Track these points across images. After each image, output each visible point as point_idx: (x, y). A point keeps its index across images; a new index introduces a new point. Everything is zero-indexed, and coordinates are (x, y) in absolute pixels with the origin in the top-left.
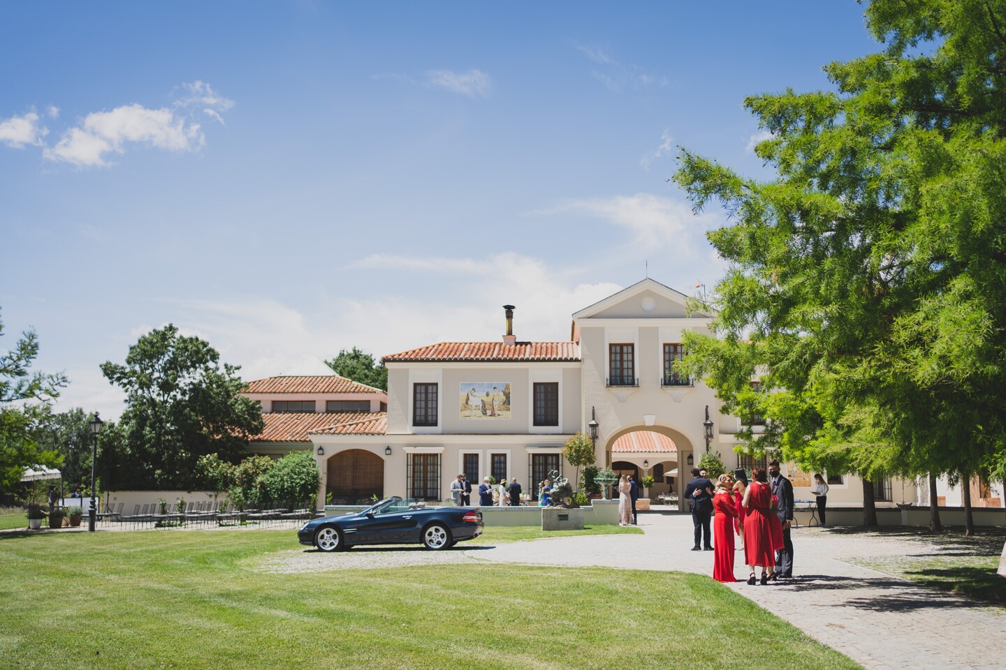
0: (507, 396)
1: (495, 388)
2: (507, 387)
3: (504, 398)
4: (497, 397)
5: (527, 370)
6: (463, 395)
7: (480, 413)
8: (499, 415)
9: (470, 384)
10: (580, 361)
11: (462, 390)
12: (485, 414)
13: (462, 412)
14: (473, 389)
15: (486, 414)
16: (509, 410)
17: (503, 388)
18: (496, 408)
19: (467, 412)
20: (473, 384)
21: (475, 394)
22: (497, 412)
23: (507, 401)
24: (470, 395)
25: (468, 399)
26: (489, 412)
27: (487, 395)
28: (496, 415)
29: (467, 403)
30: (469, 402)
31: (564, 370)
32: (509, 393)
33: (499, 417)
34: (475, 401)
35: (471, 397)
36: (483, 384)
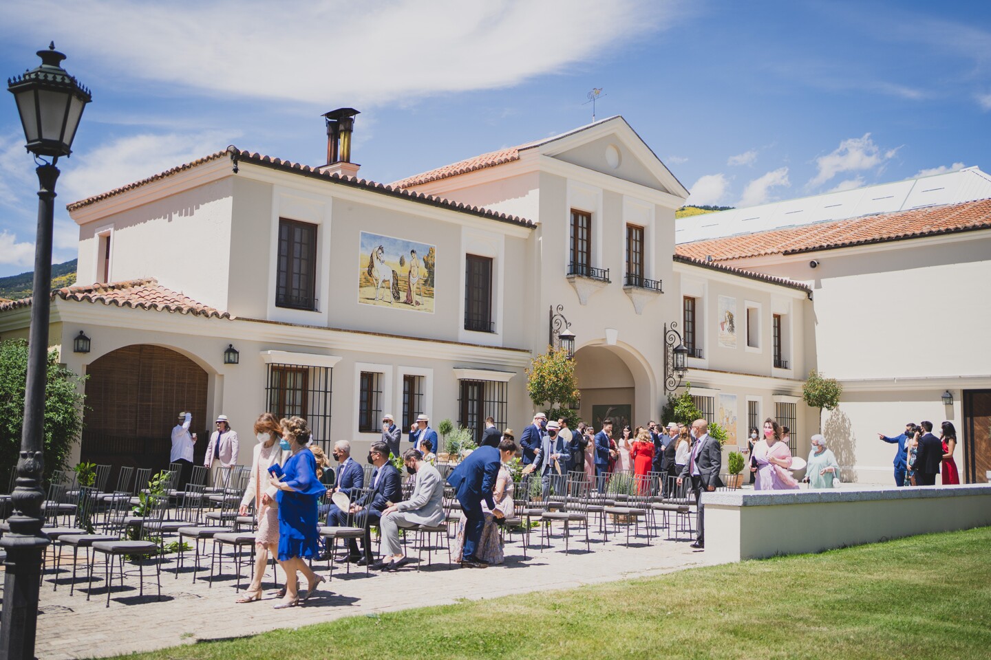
0: (430, 267)
1: (413, 251)
2: (431, 251)
3: (425, 271)
4: (416, 268)
5: (458, 228)
6: (364, 256)
7: (388, 294)
8: (418, 303)
9: (375, 238)
10: (535, 227)
11: (363, 245)
12: (397, 298)
13: (361, 289)
14: (380, 248)
15: (399, 298)
16: (431, 295)
17: (425, 254)
18: (413, 288)
19: (370, 291)
20: (381, 237)
21: (383, 257)
22: (415, 298)
23: (429, 281)
24: (375, 258)
25: (371, 266)
26: (403, 296)
27: (402, 263)
28: (414, 303)
29: (370, 273)
30: (374, 273)
31: (508, 238)
32: (433, 265)
33: (417, 307)
34: (383, 272)
35: (376, 263)
36: (396, 240)
